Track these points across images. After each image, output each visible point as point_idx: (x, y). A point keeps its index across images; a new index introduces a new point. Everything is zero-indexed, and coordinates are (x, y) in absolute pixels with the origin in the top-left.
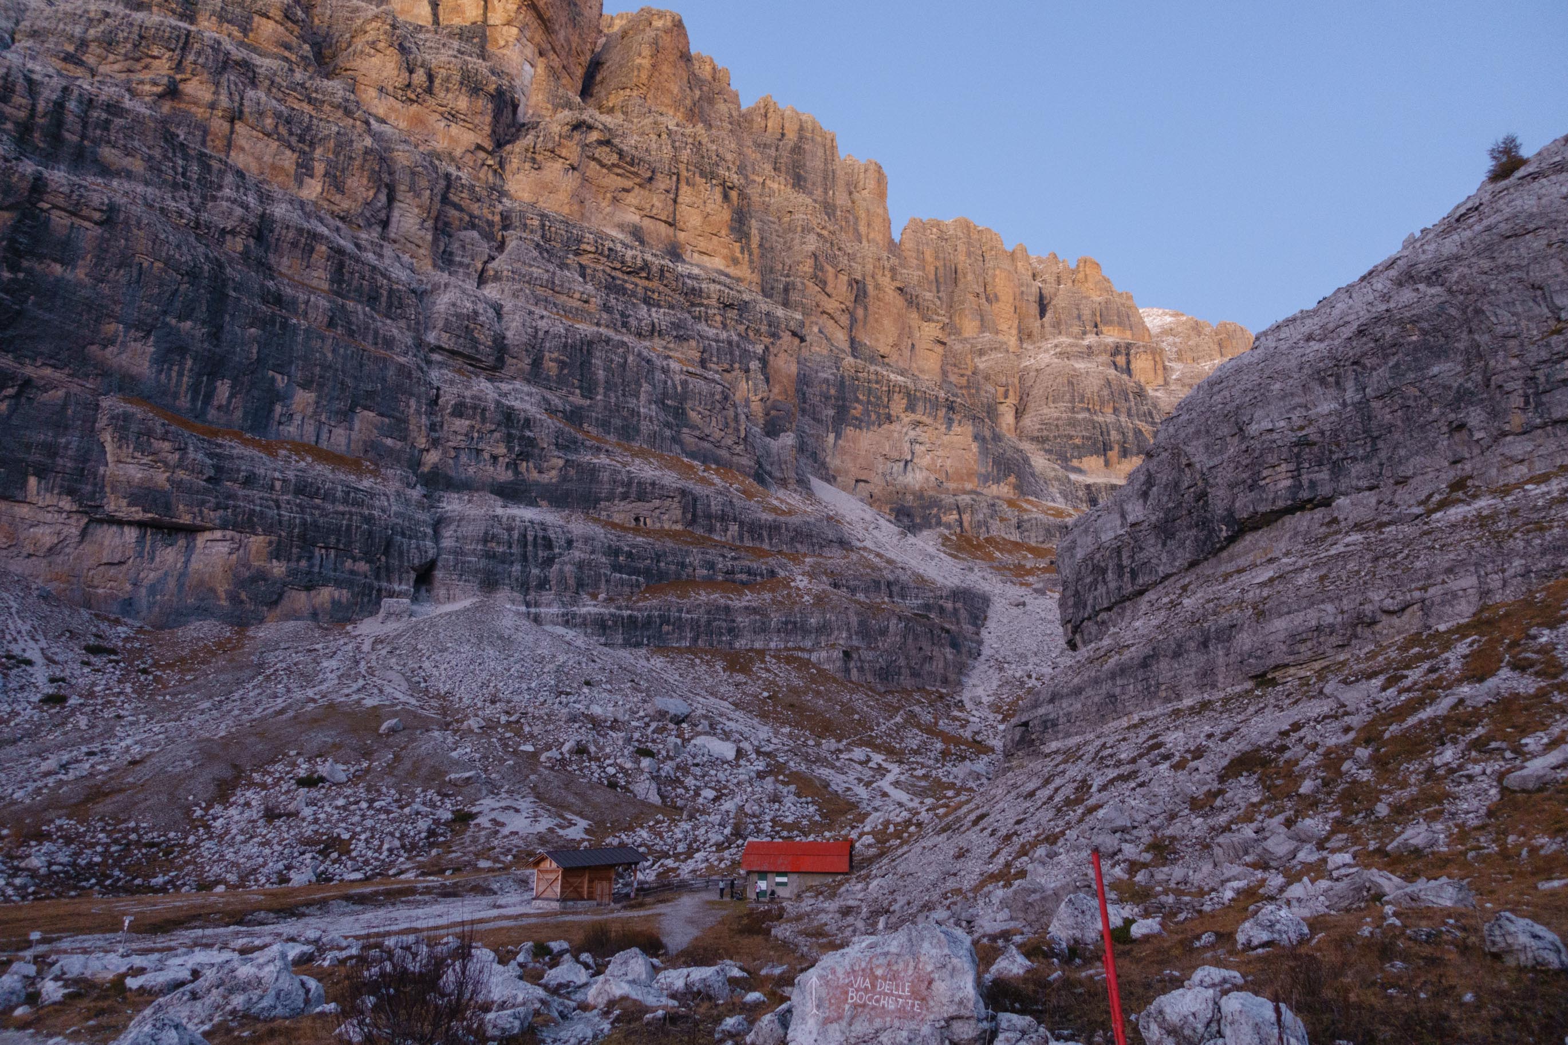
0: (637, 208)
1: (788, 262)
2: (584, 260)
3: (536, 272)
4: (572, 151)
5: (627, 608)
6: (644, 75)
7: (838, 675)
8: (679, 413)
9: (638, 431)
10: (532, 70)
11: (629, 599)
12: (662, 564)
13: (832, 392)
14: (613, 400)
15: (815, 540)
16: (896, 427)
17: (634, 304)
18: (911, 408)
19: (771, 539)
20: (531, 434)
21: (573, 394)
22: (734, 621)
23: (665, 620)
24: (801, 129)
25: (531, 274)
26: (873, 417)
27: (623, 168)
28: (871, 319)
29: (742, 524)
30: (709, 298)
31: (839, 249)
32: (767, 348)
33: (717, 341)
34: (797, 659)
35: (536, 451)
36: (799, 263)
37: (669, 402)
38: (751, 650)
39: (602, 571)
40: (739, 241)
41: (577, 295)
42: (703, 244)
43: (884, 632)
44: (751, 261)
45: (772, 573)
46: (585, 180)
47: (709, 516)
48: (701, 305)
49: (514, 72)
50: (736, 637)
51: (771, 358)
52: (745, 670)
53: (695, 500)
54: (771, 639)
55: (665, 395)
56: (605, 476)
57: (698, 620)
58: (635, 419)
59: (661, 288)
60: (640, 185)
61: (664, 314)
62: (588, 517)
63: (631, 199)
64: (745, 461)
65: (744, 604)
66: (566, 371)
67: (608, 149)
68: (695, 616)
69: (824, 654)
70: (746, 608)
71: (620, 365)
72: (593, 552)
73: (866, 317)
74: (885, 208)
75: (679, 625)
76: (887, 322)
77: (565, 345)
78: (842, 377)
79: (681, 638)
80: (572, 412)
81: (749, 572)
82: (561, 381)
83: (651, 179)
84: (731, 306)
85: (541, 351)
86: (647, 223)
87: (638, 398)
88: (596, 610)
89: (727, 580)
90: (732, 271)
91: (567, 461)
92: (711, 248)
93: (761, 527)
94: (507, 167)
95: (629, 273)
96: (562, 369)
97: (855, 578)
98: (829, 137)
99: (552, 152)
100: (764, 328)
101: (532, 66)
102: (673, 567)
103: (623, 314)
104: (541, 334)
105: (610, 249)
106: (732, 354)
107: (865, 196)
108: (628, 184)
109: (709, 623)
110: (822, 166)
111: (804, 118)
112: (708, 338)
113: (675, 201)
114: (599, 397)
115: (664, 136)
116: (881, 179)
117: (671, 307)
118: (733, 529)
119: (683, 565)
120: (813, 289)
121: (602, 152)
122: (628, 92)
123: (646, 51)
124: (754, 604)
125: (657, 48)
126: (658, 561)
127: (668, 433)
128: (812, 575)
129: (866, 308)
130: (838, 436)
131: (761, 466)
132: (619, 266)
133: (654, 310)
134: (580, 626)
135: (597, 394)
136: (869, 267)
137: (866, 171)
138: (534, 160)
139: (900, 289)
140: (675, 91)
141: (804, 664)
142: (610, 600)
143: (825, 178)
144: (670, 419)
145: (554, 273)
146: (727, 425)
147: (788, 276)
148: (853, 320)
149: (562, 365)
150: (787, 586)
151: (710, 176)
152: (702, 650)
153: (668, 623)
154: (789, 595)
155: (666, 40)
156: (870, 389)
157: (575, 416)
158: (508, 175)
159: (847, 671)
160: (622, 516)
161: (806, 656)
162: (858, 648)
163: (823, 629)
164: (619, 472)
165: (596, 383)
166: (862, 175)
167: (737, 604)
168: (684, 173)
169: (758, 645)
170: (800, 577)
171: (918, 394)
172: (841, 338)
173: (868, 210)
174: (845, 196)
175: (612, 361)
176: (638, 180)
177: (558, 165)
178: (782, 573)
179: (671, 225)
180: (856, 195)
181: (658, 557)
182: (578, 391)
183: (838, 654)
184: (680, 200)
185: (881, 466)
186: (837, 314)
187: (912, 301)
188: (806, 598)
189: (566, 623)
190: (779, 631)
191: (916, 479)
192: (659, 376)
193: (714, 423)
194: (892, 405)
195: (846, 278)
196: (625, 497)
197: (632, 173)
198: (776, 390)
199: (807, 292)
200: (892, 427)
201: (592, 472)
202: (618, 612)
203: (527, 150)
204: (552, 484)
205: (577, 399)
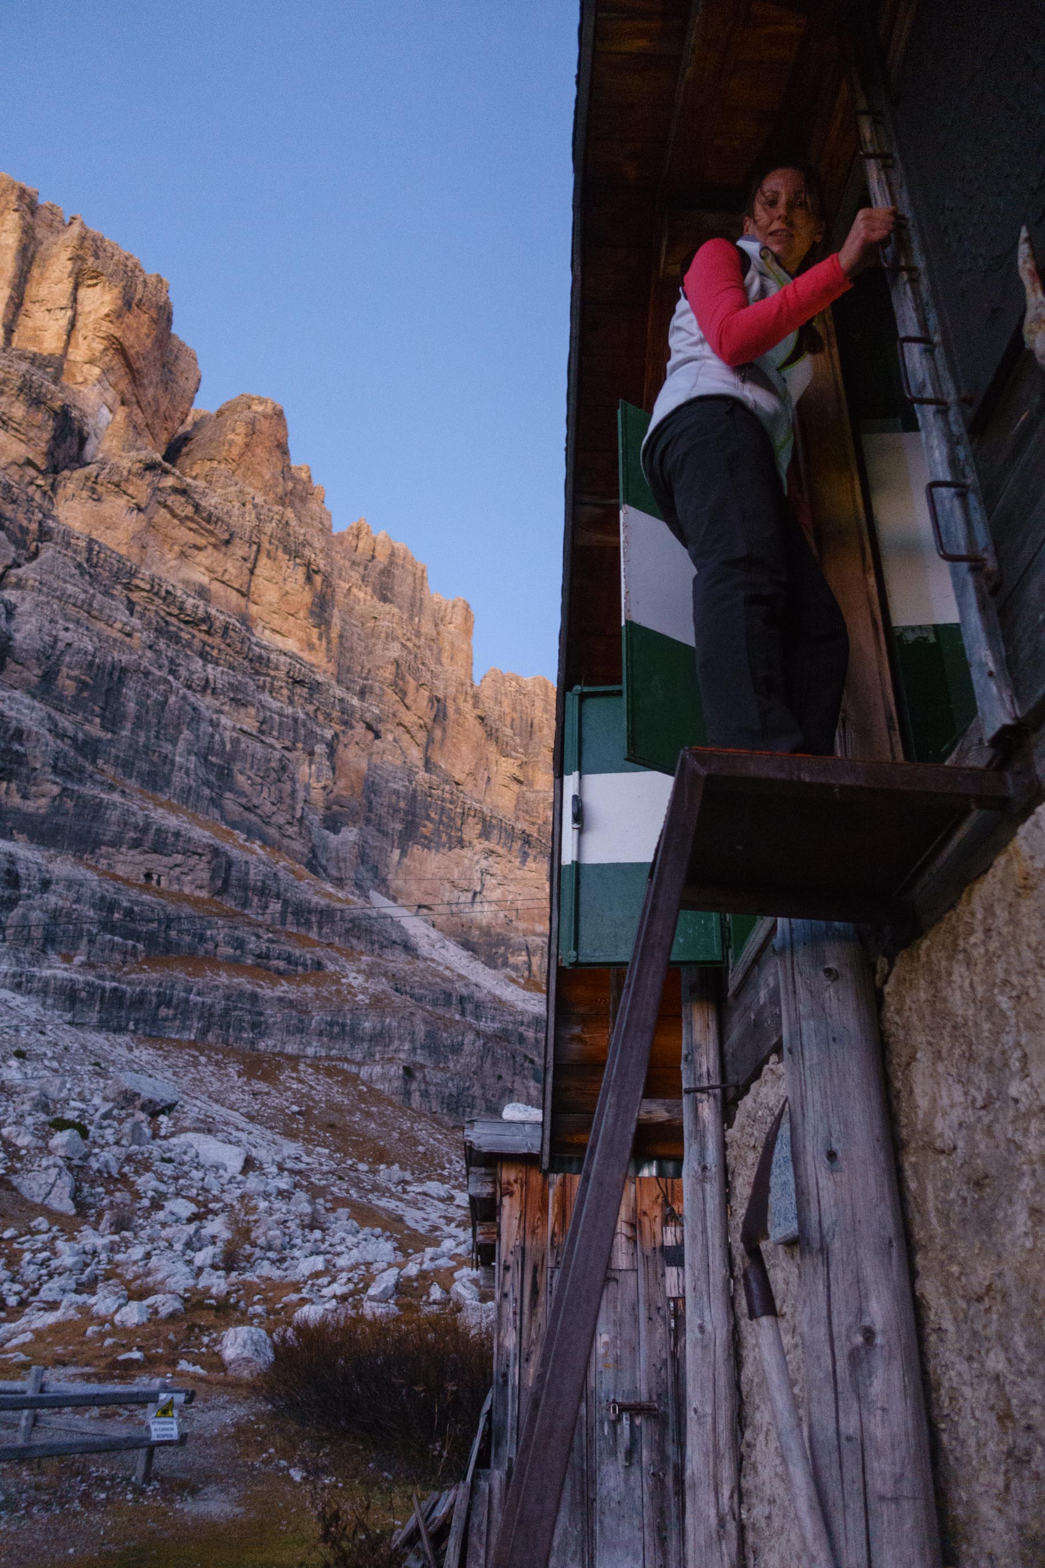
0: (207, 569)
1: (368, 665)
2: (135, 596)
3: (70, 589)
4: (141, 489)
5: (113, 978)
6: (235, 452)
7: (396, 1099)
8: (224, 775)
9: (168, 782)
10: (110, 416)
11: (119, 969)
12: (173, 933)
13: (402, 805)
14: (142, 740)
15: (375, 938)
16: (467, 853)
17: (187, 656)
18: (485, 834)
19: (321, 928)
20: (21, 749)
21: (91, 722)
22: (261, 1014)
23: (163, 1000)
24: (393, 554)
25: (64, 590)
26: (444, 838)
27: (198, 523)
28: (448, 743)
29: (286, 903)
30: (277, 668)
31: (423, 664)
32: (336, 736)
33: (281, 715)
34: (343, 1072)
35: (24, 771)
36: (379, 668)
37: (213, 759)
38: (280, 1054)
39: (86, 926)
40: (317, 626)
41: (118, 625)
42: (276, 622)
43: (457, 1049)
44: (328, 650)
45: (319, 965)
46: (151, 526)
47: (245, 887)
48: (268, 675)
49: (90, 410)
50: (262, 1035)
51: (340, 748)
52: (268, 1077)
53: (230, 864)
54: (309, 1044)
55: (210, 750)
56: (114, 815)
57: (212, 1006)
58: (167, 767)
59: (223, 646)
60: (215, 546)
61: (222, 672)
62: (80, 860)
63: (201, 557)
64: (297, 846)
65: (278, 994)
66: (85, 694)
67: (183, 500)
68: (208, 1001)
69: (378, 1069)
70: (281, 999)
71: (157, 703)
72: (77, 901)
73: (443, 739)
74: (469, 645)
75: (184, 1010)
76: (464, 748)
77: (91, 664)
78: (415, 791)
79: (184, 1028)
80: (85, 743)
81: (289, 959)
82: (77, 704)
83: (227, 542)
84: (301, 683)
85: (58, 663)
86: (216, 586)
87: (175, 745)
88: (66, 974)
89: (258, 965)
90: (306, 656)
91: (65, 789)
92: (285, 628)
93: (310, 912)
94: (60, 491)
95: (186, 622)
96: (81, 691)
97: (421, 986)
98: (420, 568)
99: (118, 486)
100: (335, 714)
101: (111, 411)
102: (187, 939)
103: (172, 661)
104: (61, 645)
105: (168, 592)
106: (295, 731)
107: (451, 630)
108: (201, 541)
109: (227, 1011)
110: (410, 593)
111: (396, 545)
112: (270, 709)
113: (252, 572)
114: (124, 733)
115: (249, 506)
116: (468, 617)
117: (232, 667)
118: (276, 906)
119: (202, 938)
120: (391, 696)
121: (176, 501)
122: (215, 464)
123: (241, 429)
124: (291, 997)
125: (252, 430)
126: (168, 927)
127: (206, 792)
128: (369, 974)
129: (444, 730)
130: (404, 854)
131: (315, 856)
132: (176, 612)
133: (210, 666)
134: (37, 993)
135: (123, 728)
136: (452, 690)
137: (454, 606)
138: (93, 490)
139: (482, 718)
140: (267, 476)
141: (350, 1080)
142: (89, 965)
143: (412, 605)
144: (212, 778)
145: (94, 596)
146: (281, 800)
147: (366, 679)
148: (430, 740)
149: (83, 686)
150: (338, 982)
151: (294, 553)
152: (211, 1048)
153: (168, 1005)
154: (338, 992)
155: (264, 425)
156: (443, 808)
157: (89, 748)
158: (59, 499)
159: (408, 1094)
160: (129, 869)
161: (354, 1069)
162: (422, 1067)
163: (381, 1037)
164: (134, 814)
165: (124, 717)
166: (449, 610)
167: (267, 992)
168: (266, 545)
169: (290, 1049)
170: (354, 975)
171: (494, 821)
172: (416, 754)
173: (452, 645)
174: (431, 625)
175: (148, 696)
176: (212, 540)
177: (122, 501)
178: (331, 967)
179: (243, 595)
180: (441, 627)
181: (169, 922)
182: (97, 720)
183: (395, 1070)
184: (257, 571)
185: (447, 894)
186: (414, 730)
187: (492, 734)
188: (360, 997)
189: (17, 987)
190: (321, 1034)
191: (483, 914)
192: (205, 728)
193: (265, 794)
194: (466, 829)
195: (427, 693)
196: (136, 844)
197: (207, 531)
198: (342, 783)
199: (385, 699)
200: (463, 852)
201: (98, 808)
202: (97, 982)
203: (87, 478)
204: (38, 816)
205: (95, 729)
